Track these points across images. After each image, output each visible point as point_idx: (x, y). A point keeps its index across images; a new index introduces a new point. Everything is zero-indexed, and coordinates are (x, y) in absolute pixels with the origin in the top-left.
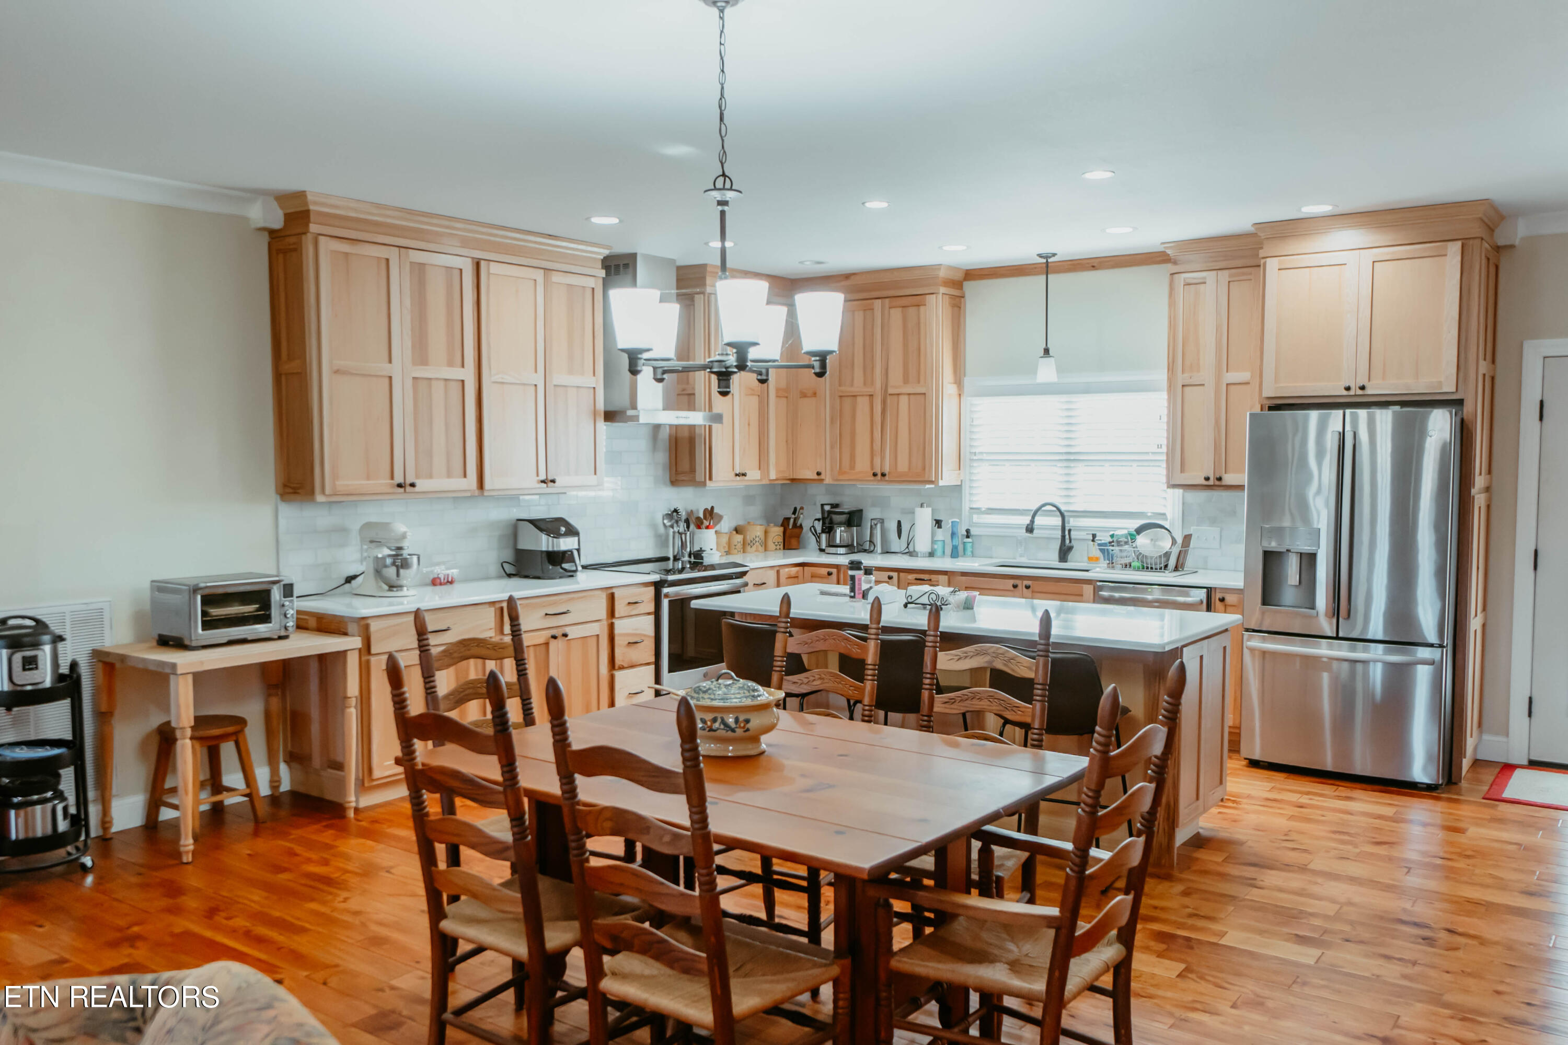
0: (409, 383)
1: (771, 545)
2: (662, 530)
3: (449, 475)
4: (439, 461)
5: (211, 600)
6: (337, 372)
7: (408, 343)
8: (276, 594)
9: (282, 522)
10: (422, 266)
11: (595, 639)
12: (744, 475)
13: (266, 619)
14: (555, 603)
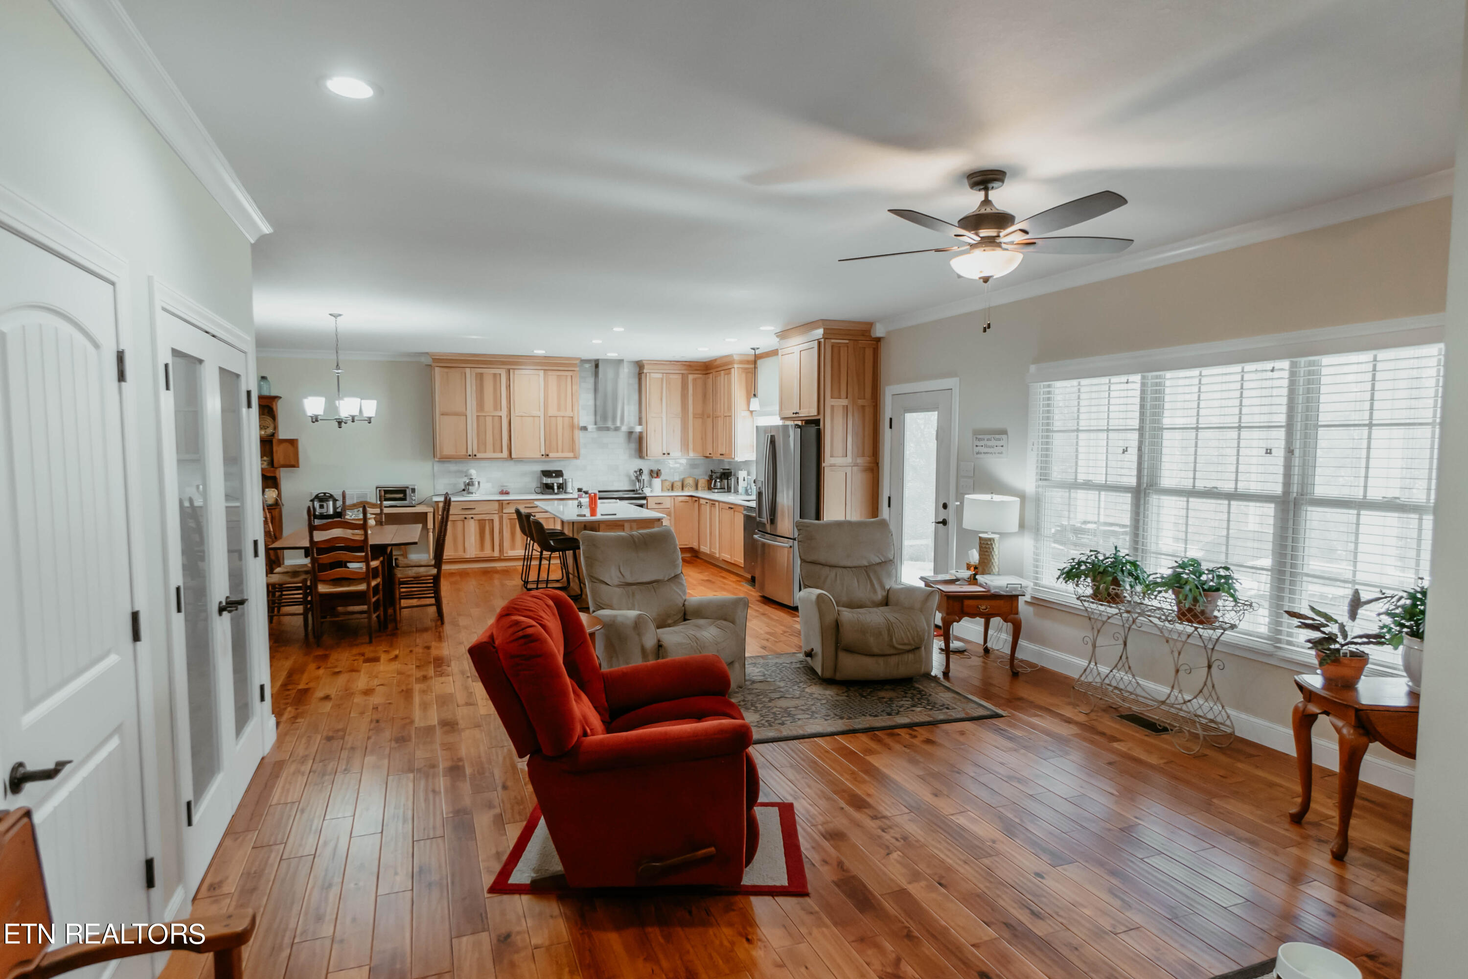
0: (475, 417)
1: (700, 488)
2: (634, 478)
3: (494, 452)
4: (490, 446)
5: (386, 492)
6: (442, 415)
7: (475, 403)
8: (408, 492)
9: (435, 468)
10: (482, 374)
11: (553, 520)
12: (669, 454)
13: (404, 499)
14: (530, 503)
